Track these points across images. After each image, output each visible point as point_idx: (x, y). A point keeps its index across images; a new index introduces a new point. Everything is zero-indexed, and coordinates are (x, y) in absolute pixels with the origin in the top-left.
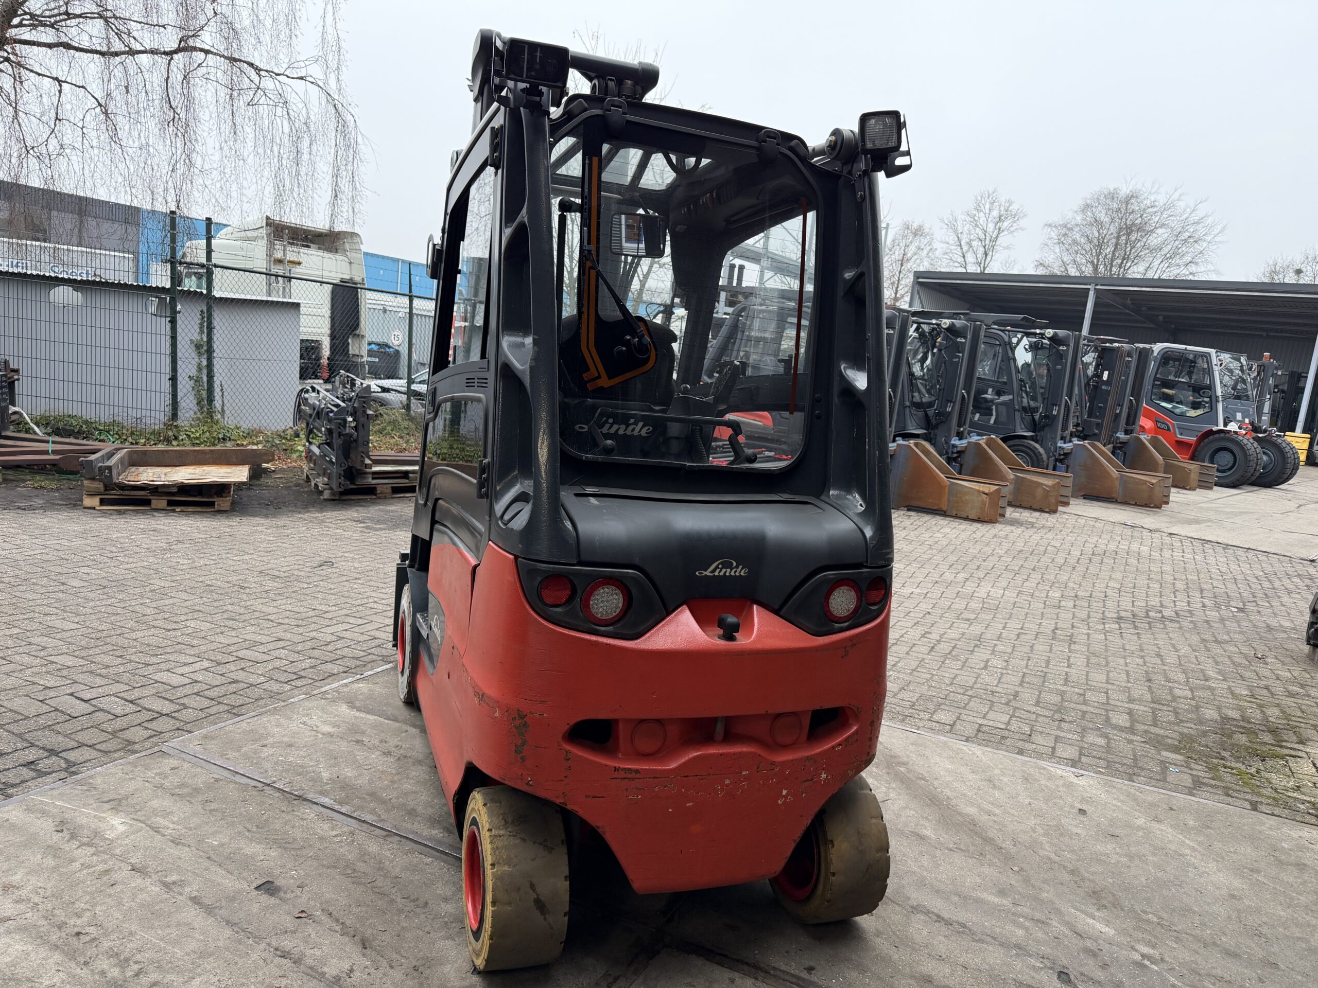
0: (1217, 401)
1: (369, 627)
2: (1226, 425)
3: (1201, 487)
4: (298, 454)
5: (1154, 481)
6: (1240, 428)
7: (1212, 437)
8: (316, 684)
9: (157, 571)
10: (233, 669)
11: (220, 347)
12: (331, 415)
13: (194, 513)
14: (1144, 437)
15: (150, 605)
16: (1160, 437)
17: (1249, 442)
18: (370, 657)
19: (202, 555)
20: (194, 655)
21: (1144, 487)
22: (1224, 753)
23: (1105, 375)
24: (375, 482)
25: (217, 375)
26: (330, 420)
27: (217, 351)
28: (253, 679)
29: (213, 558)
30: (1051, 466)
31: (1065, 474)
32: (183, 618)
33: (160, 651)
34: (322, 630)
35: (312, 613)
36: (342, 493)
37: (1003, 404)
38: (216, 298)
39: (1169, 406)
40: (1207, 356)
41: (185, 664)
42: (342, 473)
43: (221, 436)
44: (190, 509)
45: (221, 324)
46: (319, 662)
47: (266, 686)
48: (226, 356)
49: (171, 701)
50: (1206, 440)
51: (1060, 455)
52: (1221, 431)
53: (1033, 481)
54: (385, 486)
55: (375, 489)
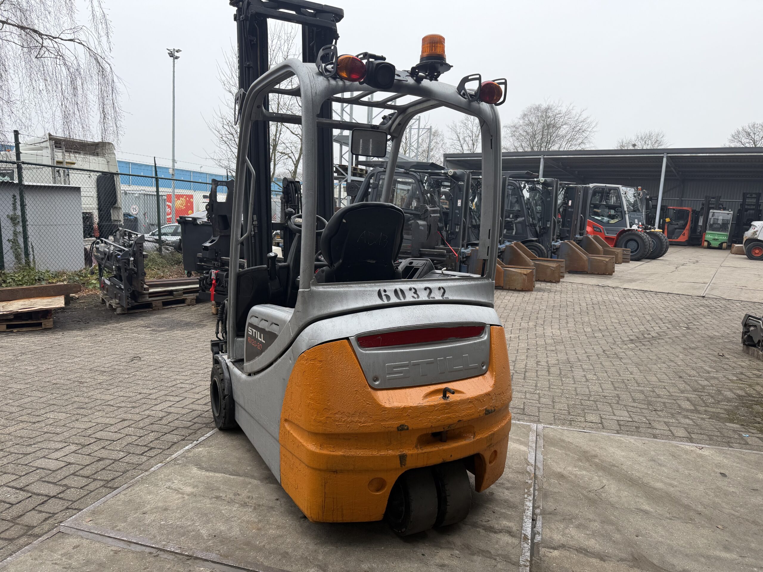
0: (625, 214)
1: (186, 402)
2: (631, 226)
3: (624, 262)
4: (92, 286)
5: (607, 260)
6: (638, 228)
7: (624, 234)
8: (165, 452)
9: (12, 378)
10: (97, 448)
11: (31, 218)
12: (119, 257)
13: (27, 332)
14: (590, 236)
15: (13, 404)
16: (598, 236)
17: (643, 234)
18: (197, 425)
19: (43, 362)
20: (61, 441)
21: (602, 264)
23: (570, 203)
24: (150, 299)
25: (30, 236)
26: (118, 261)
27: (29, 220)
28: (115, 455)
29: (52, 363)
30: (549, 256)
31: (558, 260)
32: (43, 412)
33: (32, 441)
34: (153, 408)
35: (139, 397)
36: (129, 309)
37: (519, 222)
38: (26, 186)
39: (599, 218)
40: (617, 189)
41: (57, 450)
42: (129, 295)
43: (37, 278)
44: (25, 329)
45: (31, 202)
46: (160, 434)
47: (127, 459)
48: (36, 223)
49: (54, 483)
50: (622, 236)
51: (554, 249)
52: (629, 230)
53: (544, 265)
54: (158, 302)
55: (151, 303)
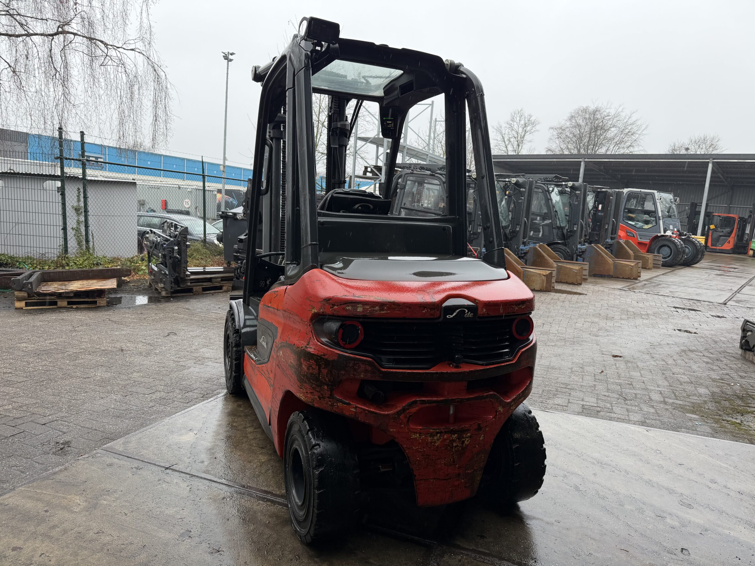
0: (660, 219)
2: (665, 232)
3: (654, 267)
4: (142, 272)
5: (633, 264)
6: (673, 234)
7: (658, 240)
11: (93, 209)
12: (165, 246)
13: (85, 309)
14: (621, 241)
16: (631, 241)
17: (677, 241)
19: (95, 333)
20: (105, 392)
21: (627, 268)
22: (720, 412)
23: (600, 207)
24: (191, 285)
25: (91, 226)
26: (164, 249)
27: (90, 211)
28: (146, 405)
30: (575, 259)
31: (583, 263)
36: (173, 293)
37: (547, 225)
38: (88, 180)
39: (633, 223)
40: (653, 195)
41: (102, 399)
42: (173, 280)
43: (95, 263)
44: (82, 306)
45: (93, 195)
48: (96, 214)
50: (655, 241)
51: (579, 252)
52: (662, 236)
53: (566, 268)
54: (198, 287)
55: (192, 289)
